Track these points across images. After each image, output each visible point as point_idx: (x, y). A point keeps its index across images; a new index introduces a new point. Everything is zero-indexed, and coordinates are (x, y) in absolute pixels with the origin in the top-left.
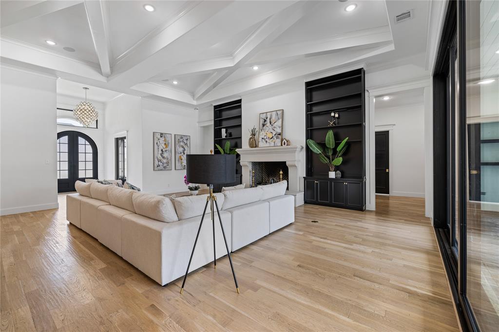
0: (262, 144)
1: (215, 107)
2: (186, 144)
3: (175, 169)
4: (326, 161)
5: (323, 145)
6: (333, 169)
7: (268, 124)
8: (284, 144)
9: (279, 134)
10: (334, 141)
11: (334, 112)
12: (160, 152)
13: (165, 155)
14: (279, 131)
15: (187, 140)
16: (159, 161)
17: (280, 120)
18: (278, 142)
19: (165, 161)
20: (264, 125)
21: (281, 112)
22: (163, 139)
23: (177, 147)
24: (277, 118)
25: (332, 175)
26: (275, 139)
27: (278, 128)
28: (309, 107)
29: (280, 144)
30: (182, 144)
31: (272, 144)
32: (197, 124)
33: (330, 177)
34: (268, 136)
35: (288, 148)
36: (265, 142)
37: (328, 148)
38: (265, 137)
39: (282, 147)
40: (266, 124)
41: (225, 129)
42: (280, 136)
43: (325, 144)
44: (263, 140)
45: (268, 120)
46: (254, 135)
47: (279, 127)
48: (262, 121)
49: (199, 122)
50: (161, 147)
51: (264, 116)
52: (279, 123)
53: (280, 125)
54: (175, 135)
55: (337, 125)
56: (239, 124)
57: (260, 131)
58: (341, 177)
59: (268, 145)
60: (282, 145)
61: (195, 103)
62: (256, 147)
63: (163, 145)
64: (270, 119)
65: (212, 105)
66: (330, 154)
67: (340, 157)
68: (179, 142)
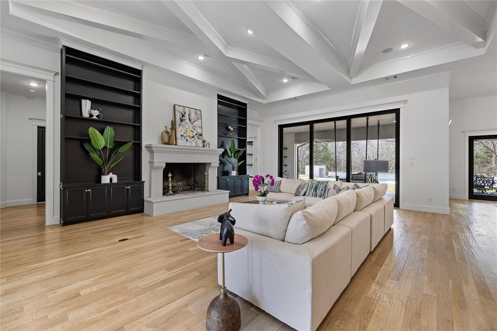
7: (188, 121)
9: (200, 135)
14: (200, 131)
17: (200, 121)
18: (200, 143)
20: (182, 120)
21: (199, 112)
24: (196, 118)
26: (197, 139)
27: (198, 128)
31: (194, 144)
34: (188, 134)
38: (185, 135)
40: (185, 120)
44: (183, 137)
48: (179, 115)
51: (182, 110)
53: (200, 126)
59: (188, 144)
62: (172, 145)
64: (189, 116)
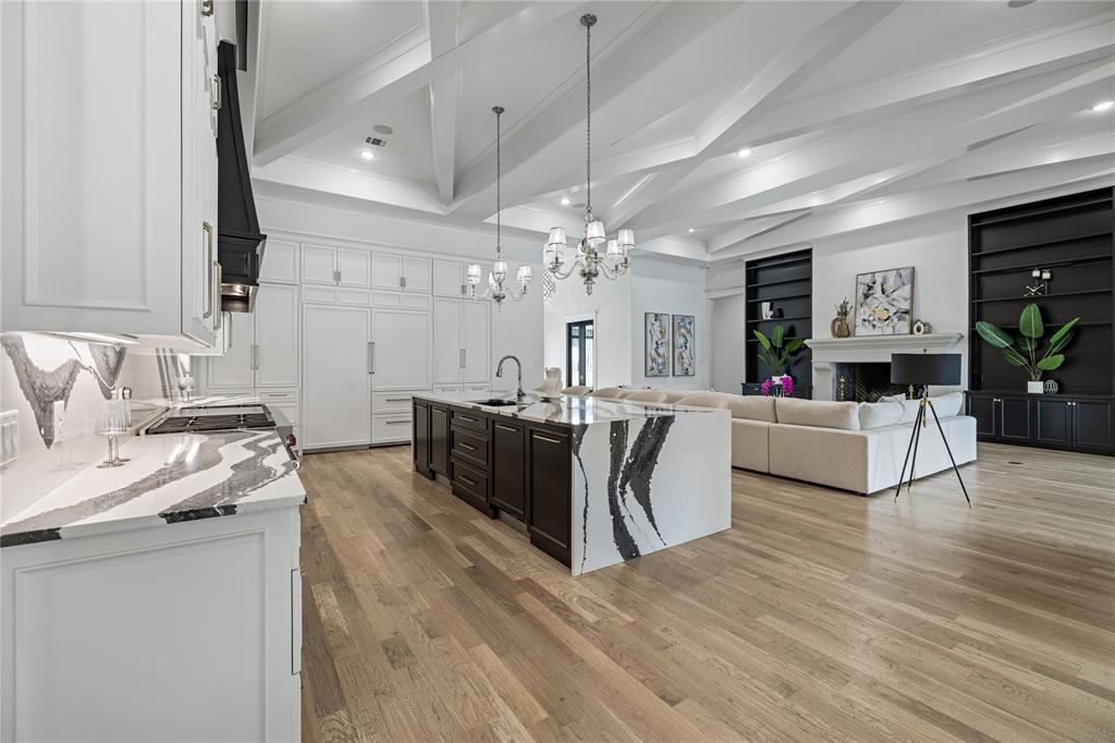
0: (862, 331)
1: (749, 264)
2: (689, 331)
3: (674, 375)
4: (1021, 361)
5: (1012, 332)
6: (1039, 377)
7: (878, 294)
8: (919, 330)
9: (906, 313)
10: (1041, 324)
11: (1040, 269)
12: (655, 346)
13: (661, 351)
14: (905, 306)
15: (690, 323)
16: (653, 360)
17: (908, 287)
18: (904, 327)
19: (660, 360)
20: (866, 296)
21: (908, 272)
22: (657, 324)
23: (677, 336)
24: (898, 283)
25: (1036, 387)
26: (896, 320)
27: (903, 301)
28: (975, 261)
29: (907, 330)
30: (683, 331)
31: (890, 331)
32: (704, 294)
33: (1030, 391)
34: (877, 316)
35: (926, 339)
36: (871, 327)
37: (1024, 337)
38: (871, 318)
39: (912, 336)
40: (873, 294)
41: (768, 304)
42: (907, 317)
43: (1018, 329)
44: (867, 323)
45: (878, 288)
46: (846, 314)
47: (906, 300)
48: (862, 289)
49: (706, 291)
50: (655, 338)
51: (867, 280)
52: (906, 291)
53: (908, 296)
54: (673, 316)
55: (1046, 294)
56: (806, 293)
57: (859, 306)
58: (1058, 393)
59: (877, 332)
60: (912, 333)
61: (708, 258)
62: (848, 336)
63: (658, 334)
64: (882, 285)
65: (742, 260)
66: (1030, 348)
67: (1055, 354)
68: (680, 327)
